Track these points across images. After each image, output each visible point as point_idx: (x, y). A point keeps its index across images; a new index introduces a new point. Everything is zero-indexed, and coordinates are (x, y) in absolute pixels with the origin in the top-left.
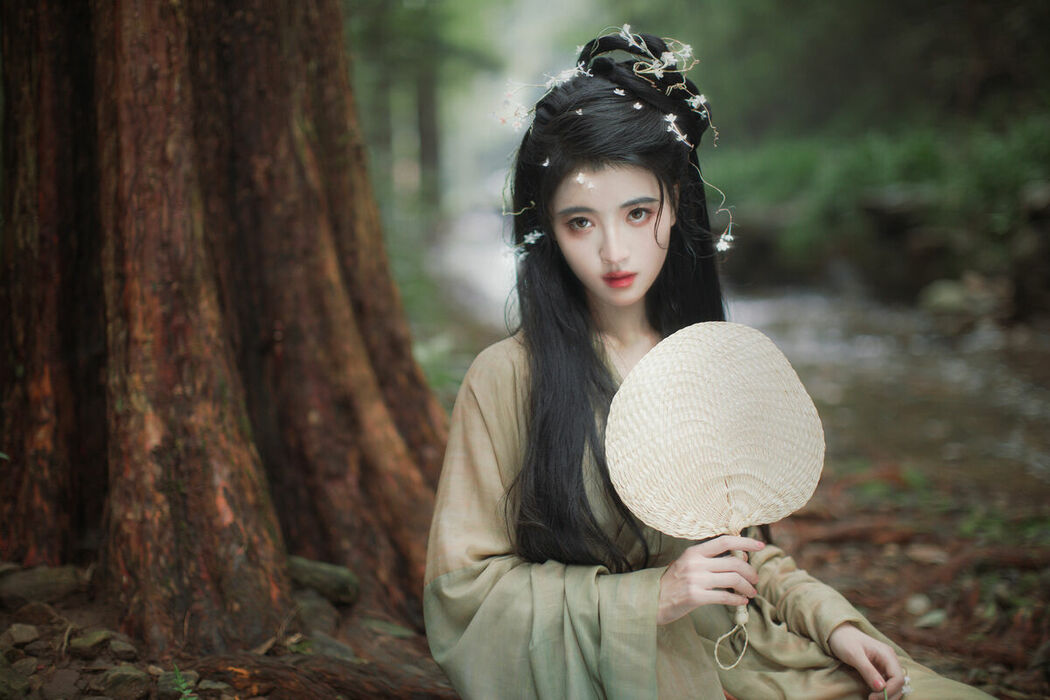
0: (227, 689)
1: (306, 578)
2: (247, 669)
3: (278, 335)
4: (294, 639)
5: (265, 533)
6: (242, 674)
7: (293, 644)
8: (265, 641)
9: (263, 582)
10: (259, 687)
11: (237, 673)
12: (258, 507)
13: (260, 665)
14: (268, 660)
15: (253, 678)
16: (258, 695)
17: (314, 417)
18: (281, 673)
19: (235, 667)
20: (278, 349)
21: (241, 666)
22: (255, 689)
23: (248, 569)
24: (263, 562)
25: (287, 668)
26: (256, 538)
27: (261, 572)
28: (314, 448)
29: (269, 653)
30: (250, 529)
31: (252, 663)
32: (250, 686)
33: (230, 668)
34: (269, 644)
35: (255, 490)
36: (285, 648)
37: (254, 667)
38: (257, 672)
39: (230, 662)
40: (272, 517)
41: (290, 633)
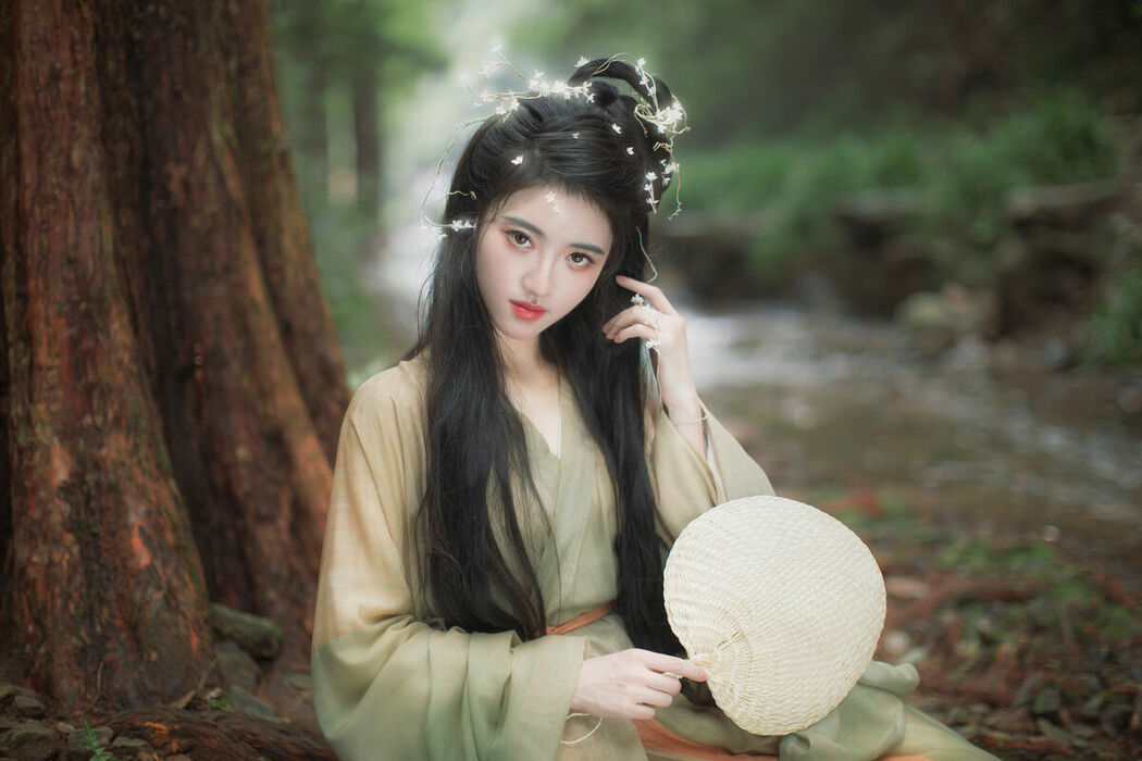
0: (144, 746)
1: (227, 629)
2: (167, 725)
3: (198, 360)
4: (213, 694)
5: (187, 578)
6: (160, 729)
7: (212, 698)
8: (185, 694)
9: (183, 631)
10: (178, 743)
11: (155, 729)
12: (179, 548)
13: (180, 720)
14: (188, 715)
15: (173, 733)
16: (178, 752)
17: (242, 453)
18: (202, 729)
19: (151, 721)
20: (199, 374)
21: (159, 721)
22: (175, 746)
23: (167, 616)
24: (182, 608)
25: (206, 724)
26: (176, 583)
27: (180, 618)
28: (243, 487)
29: (188, 707)
30: (169, 571)
31: (172, 718)
32: (170, 743)
33: (148, 724)
34: (189, 697)
35: (175, 529)
36: (206, 702)
37: (175, 722)
38: (176, 727)
39: (147, 717)
40: (195, 559)
41: (210, 687)
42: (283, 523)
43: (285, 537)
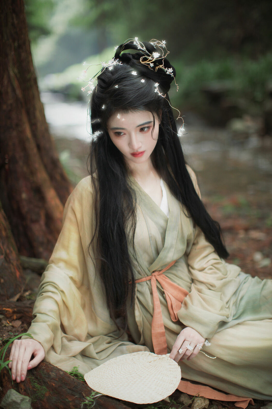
0: (3, 318)
1: (26, 265)
2: (11, 309)
3: (7, 161)
4: (27, 293)
5: (12, 249)
6: (9, 311)
7: (27, 295)
8: (15, 295)
9: (13, 270)
10: (17, 316)
11: (7, 311)
12: (7, 237)
13: (17, 307)
14: (19, 304)
15: (14, 312)
16: (16, 319)
17: (24, 196)
18: (26, 309)
19: (6, 308)
20: (7, 167)
21: (8, 308)
22: (15, 317)
23: (6, 265)
24: (12, 261)
25: (27, 307)
26: (8, 251)
27: (11, 266)
28: (25, 209)
29: (18, 300)
30: (5, 247)
31: (13, 306)
32: (13, 316)
33: (4, 309)
34: (17, 297)
35: (5, 230)
36: (25, 297)
37: (14, 308)
38: (15, 310)
39: (3, 306)
40: (13, 241)
41: (25, 291)
42: (42, 222)
43: (44, 227)
